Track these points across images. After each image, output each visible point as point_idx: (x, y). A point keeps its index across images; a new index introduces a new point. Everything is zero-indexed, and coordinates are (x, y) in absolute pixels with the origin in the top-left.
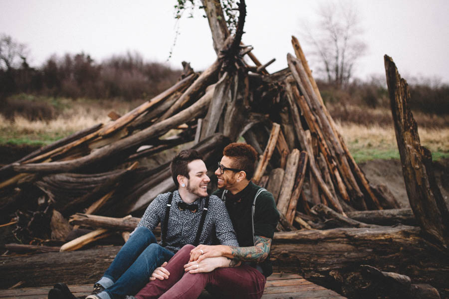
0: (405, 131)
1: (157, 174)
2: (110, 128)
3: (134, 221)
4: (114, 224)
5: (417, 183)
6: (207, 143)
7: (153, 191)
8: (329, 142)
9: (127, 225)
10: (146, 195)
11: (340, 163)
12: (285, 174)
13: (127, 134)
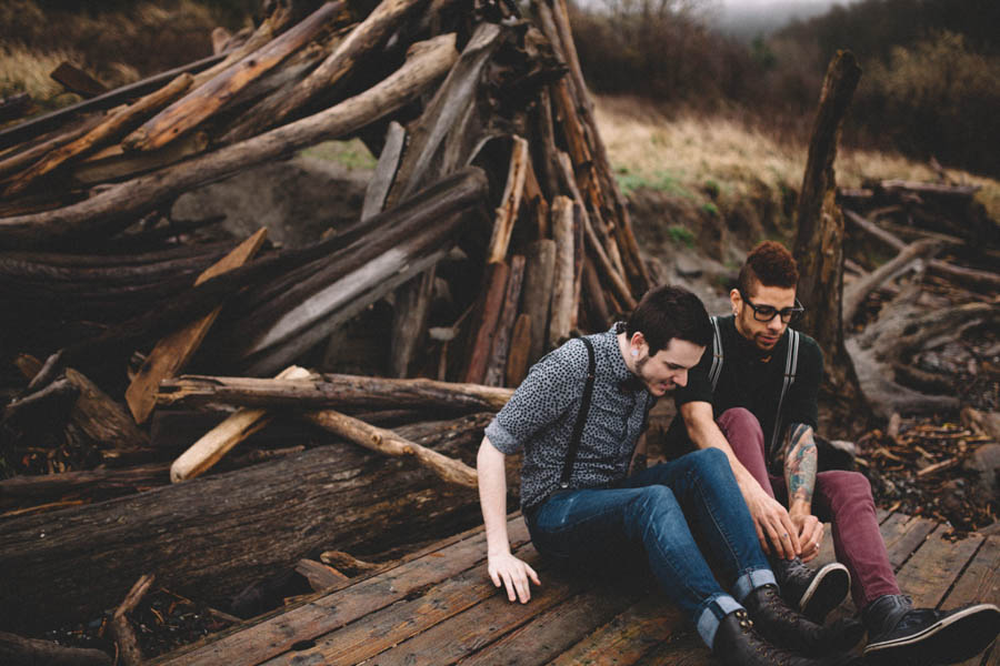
0: (828, 188)
1: (326, 260)
2: (163, 132)
3: (345, 384)
4: (299, 396)
5: (819, 278)
6: (455, 189)
7: (317, 300)
8: (605, 182)
9: (331, 395)
10: (299, 310)
11: (622, 223)
12: (558, 250)
13: (203, 147)
